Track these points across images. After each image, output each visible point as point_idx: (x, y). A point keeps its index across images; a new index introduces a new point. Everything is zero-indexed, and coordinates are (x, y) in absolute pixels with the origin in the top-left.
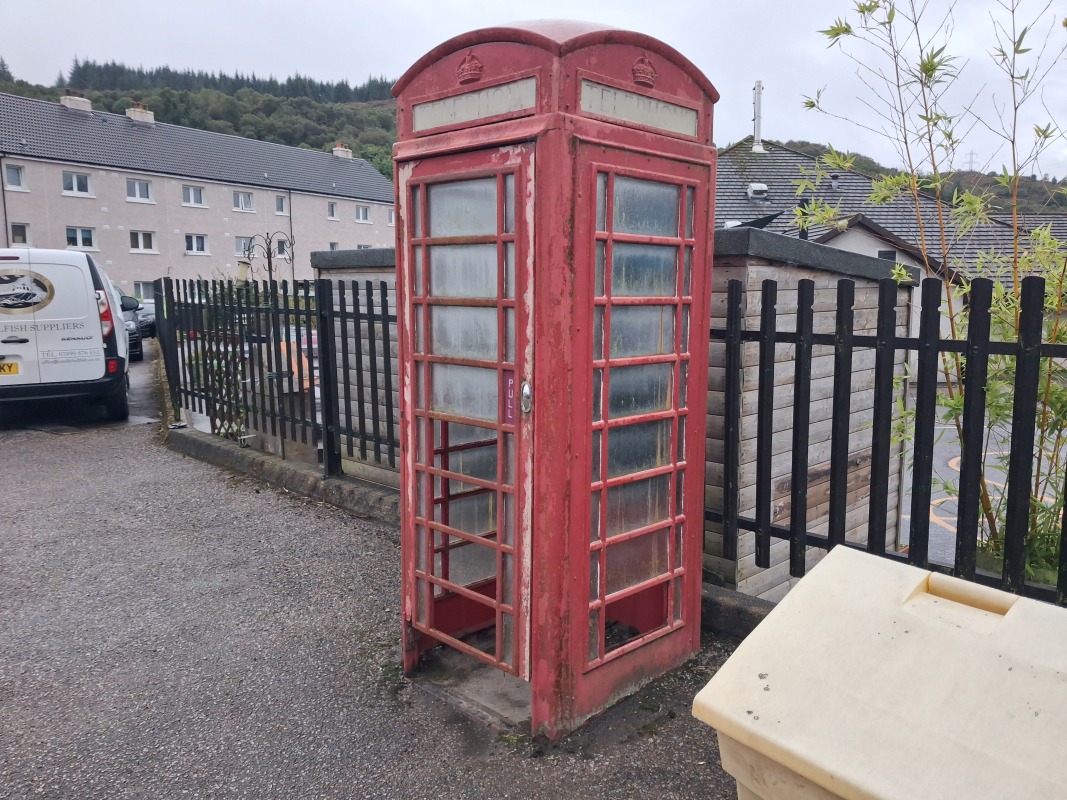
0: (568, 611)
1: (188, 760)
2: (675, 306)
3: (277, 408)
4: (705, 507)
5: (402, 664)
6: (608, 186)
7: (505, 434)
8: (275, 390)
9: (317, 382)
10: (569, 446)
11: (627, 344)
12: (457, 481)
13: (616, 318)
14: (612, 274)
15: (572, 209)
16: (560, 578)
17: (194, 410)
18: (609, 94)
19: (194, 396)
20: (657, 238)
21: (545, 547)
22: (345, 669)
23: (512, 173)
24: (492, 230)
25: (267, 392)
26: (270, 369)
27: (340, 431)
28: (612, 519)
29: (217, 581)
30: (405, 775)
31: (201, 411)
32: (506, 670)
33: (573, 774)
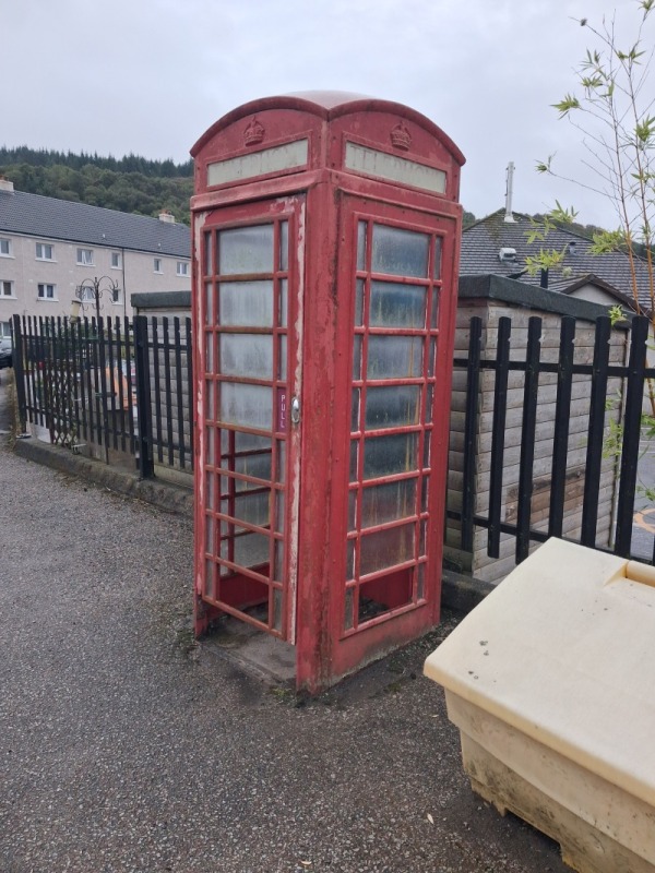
0: (328, 588)
1: (14, 703)
2: (424, 337)
3: (102, 423)
4: (446, 507)
5: (194, 629)
6: (368, 233)
7: (278, 441)
8: (101, 407)
9: (135, 402)
10: (331, 452)
11: (383, 367)
12: (242, 480)
13: (374, 345)
14: (370, 308)
15: (337, 251)
16: (322, 560)
17: (37, 423)
18: (370, 155)
19: (37, 411)
20: (410, 278)
21: (309, 535)
22: (147, 633)
23: (286, 220)
24: (269, 268)
25: (94, 409)
26: (97, 390)
27: (152, 441)
28: (365, 514)
29: (48, 561)
30: (190, 719)
31: (42, 424)
32: (277, 636)
33: (327, 722)
